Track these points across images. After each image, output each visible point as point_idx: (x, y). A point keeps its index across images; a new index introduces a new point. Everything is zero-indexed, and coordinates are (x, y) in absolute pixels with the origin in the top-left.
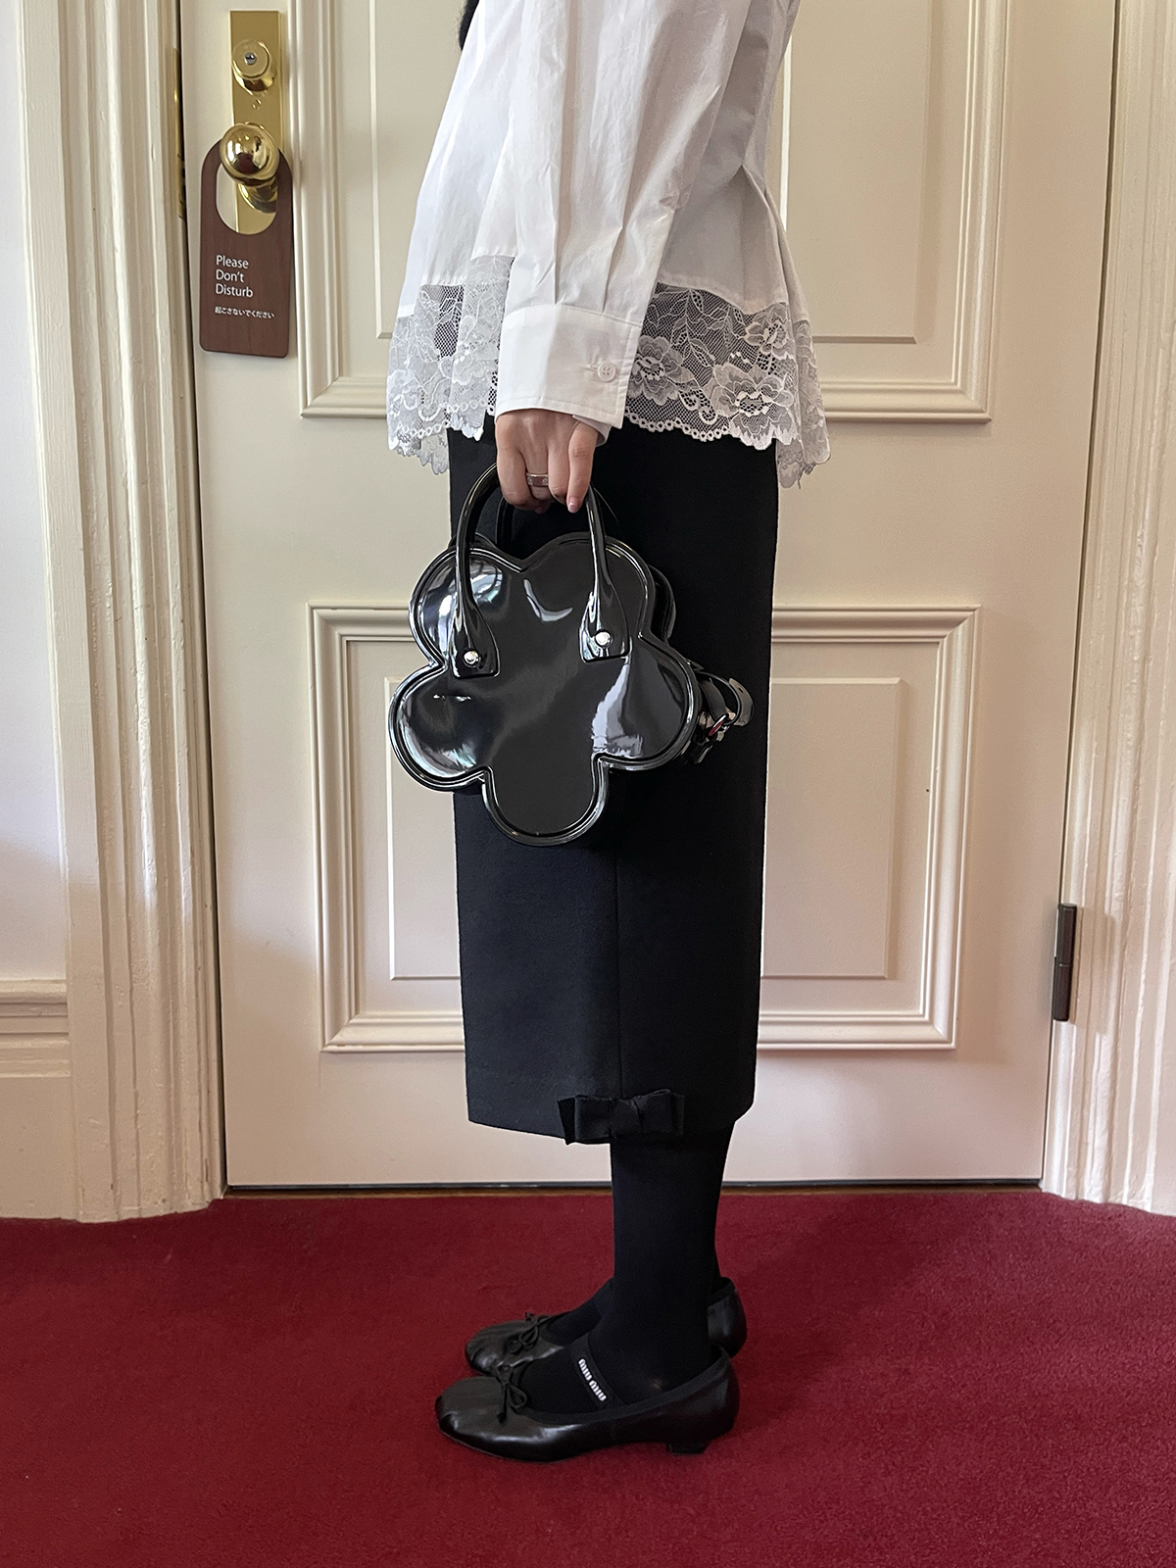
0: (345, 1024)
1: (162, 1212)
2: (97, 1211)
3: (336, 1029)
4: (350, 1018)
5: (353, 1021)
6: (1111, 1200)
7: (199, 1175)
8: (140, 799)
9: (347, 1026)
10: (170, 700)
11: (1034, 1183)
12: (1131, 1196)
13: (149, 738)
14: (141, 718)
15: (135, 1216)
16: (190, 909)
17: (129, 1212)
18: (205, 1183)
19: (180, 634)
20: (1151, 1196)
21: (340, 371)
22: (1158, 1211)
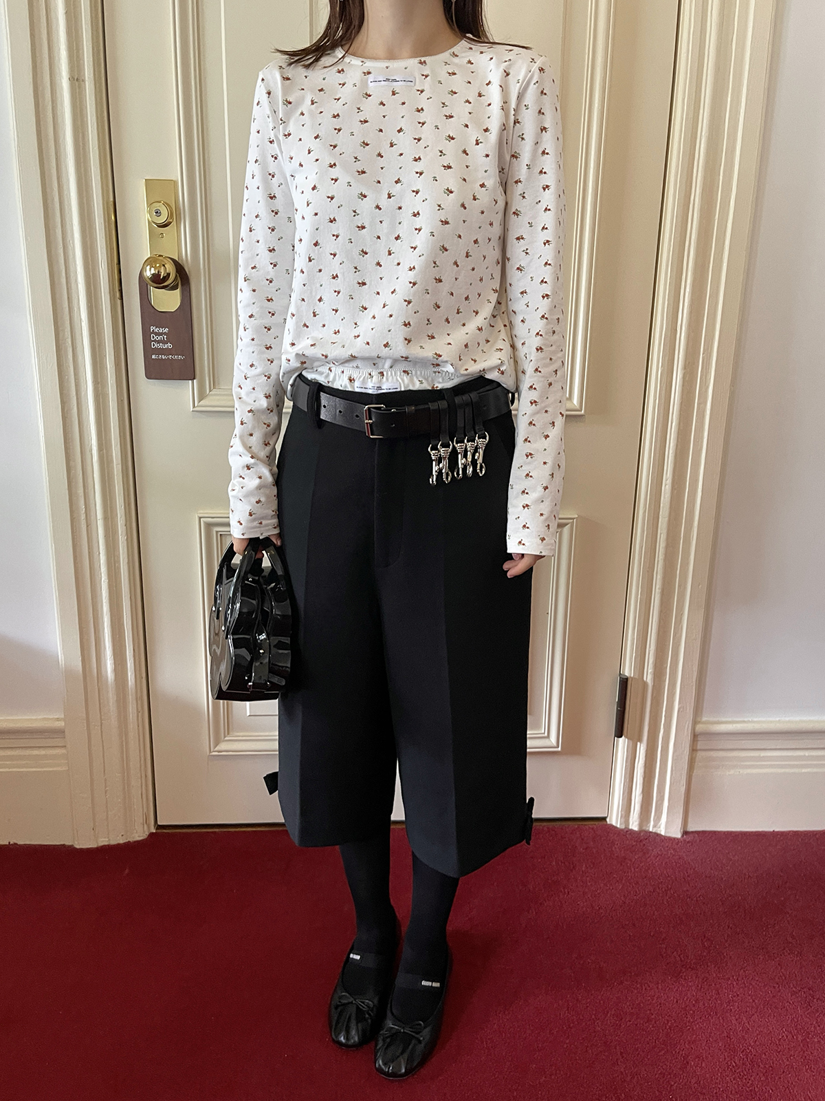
1: (121, 842)
2: (85, 843)
3: (217, 743)
4: (225, 737)
6: (644, 828)
7: (141, 821)
8: (103, 623)
9: (223, 741)
10: (119, 568)
11: (604, 819)
12: (655, 826)
13: (108, 590)
14: (103, 579)
15: (106, 844)
16: (133, 681)
17: (103, 841)
18: (145, 825)
19: (124, 533)
20: (667, 825)
21: (214, 384)
22: (668, 835)
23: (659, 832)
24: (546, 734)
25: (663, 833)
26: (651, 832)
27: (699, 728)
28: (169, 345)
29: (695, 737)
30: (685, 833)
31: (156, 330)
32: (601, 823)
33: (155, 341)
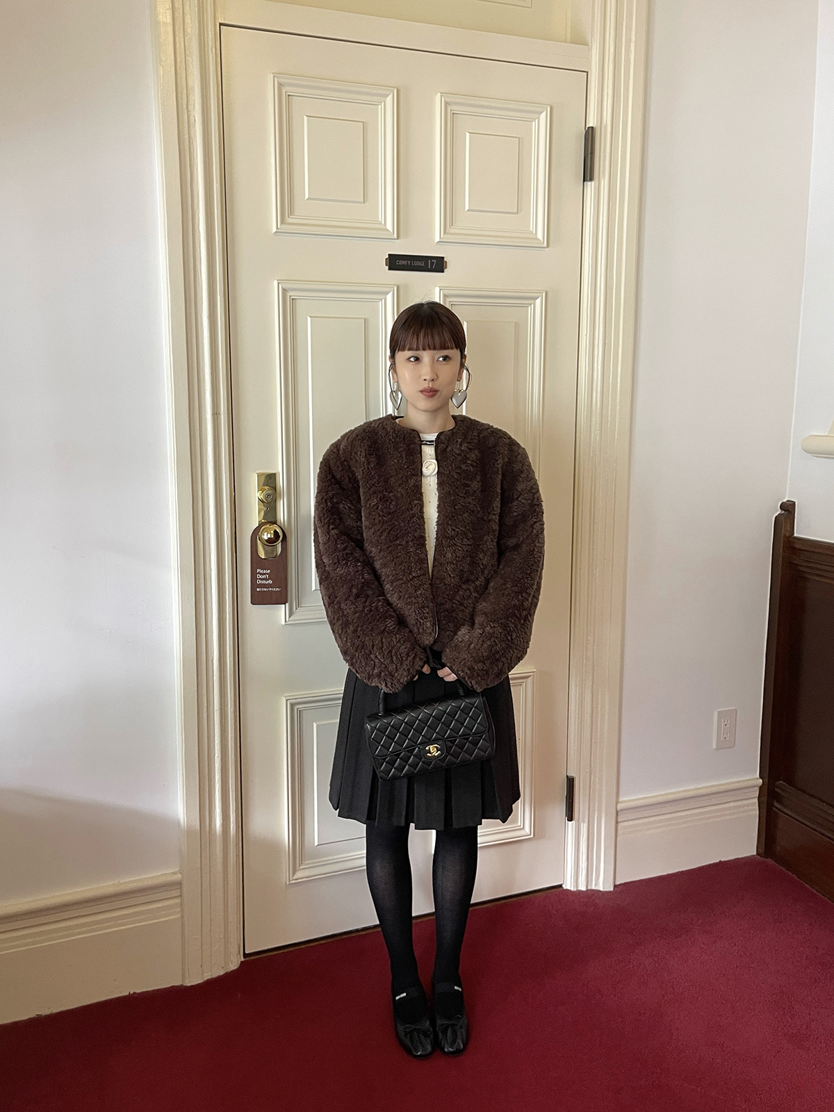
0: (297, 869)
1: (222, 973)
2: (194, 979)
3: (294, 874)
4: (299, 867)
5: (301, 867)
6: (589, 888)
7: (235, 952)
9: (299, 870)
11: (560, 886)
12: (596, 885)
15: (209, 978)
16: (235, 831)
17: (208, 976)
18: (238, 955)
19: (232, 719)
20: (603, 884)
21: (298, 605)
22: (605, 890)
23: (599, 889)
24: (522, 827)
25: (602, 889)
26: (594, 890)
27: (620, 806)
28: (270, 582)
29: (617, 812)
30: (615, 886)
31: (262, 572)
32: (561, 889)
33: (260, 579)
